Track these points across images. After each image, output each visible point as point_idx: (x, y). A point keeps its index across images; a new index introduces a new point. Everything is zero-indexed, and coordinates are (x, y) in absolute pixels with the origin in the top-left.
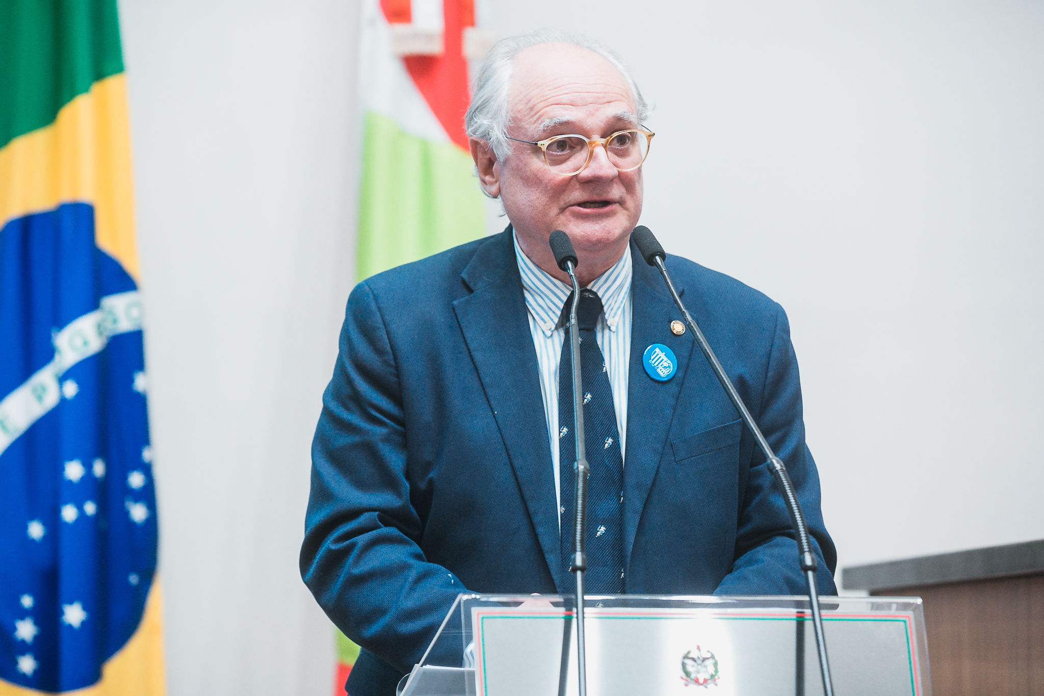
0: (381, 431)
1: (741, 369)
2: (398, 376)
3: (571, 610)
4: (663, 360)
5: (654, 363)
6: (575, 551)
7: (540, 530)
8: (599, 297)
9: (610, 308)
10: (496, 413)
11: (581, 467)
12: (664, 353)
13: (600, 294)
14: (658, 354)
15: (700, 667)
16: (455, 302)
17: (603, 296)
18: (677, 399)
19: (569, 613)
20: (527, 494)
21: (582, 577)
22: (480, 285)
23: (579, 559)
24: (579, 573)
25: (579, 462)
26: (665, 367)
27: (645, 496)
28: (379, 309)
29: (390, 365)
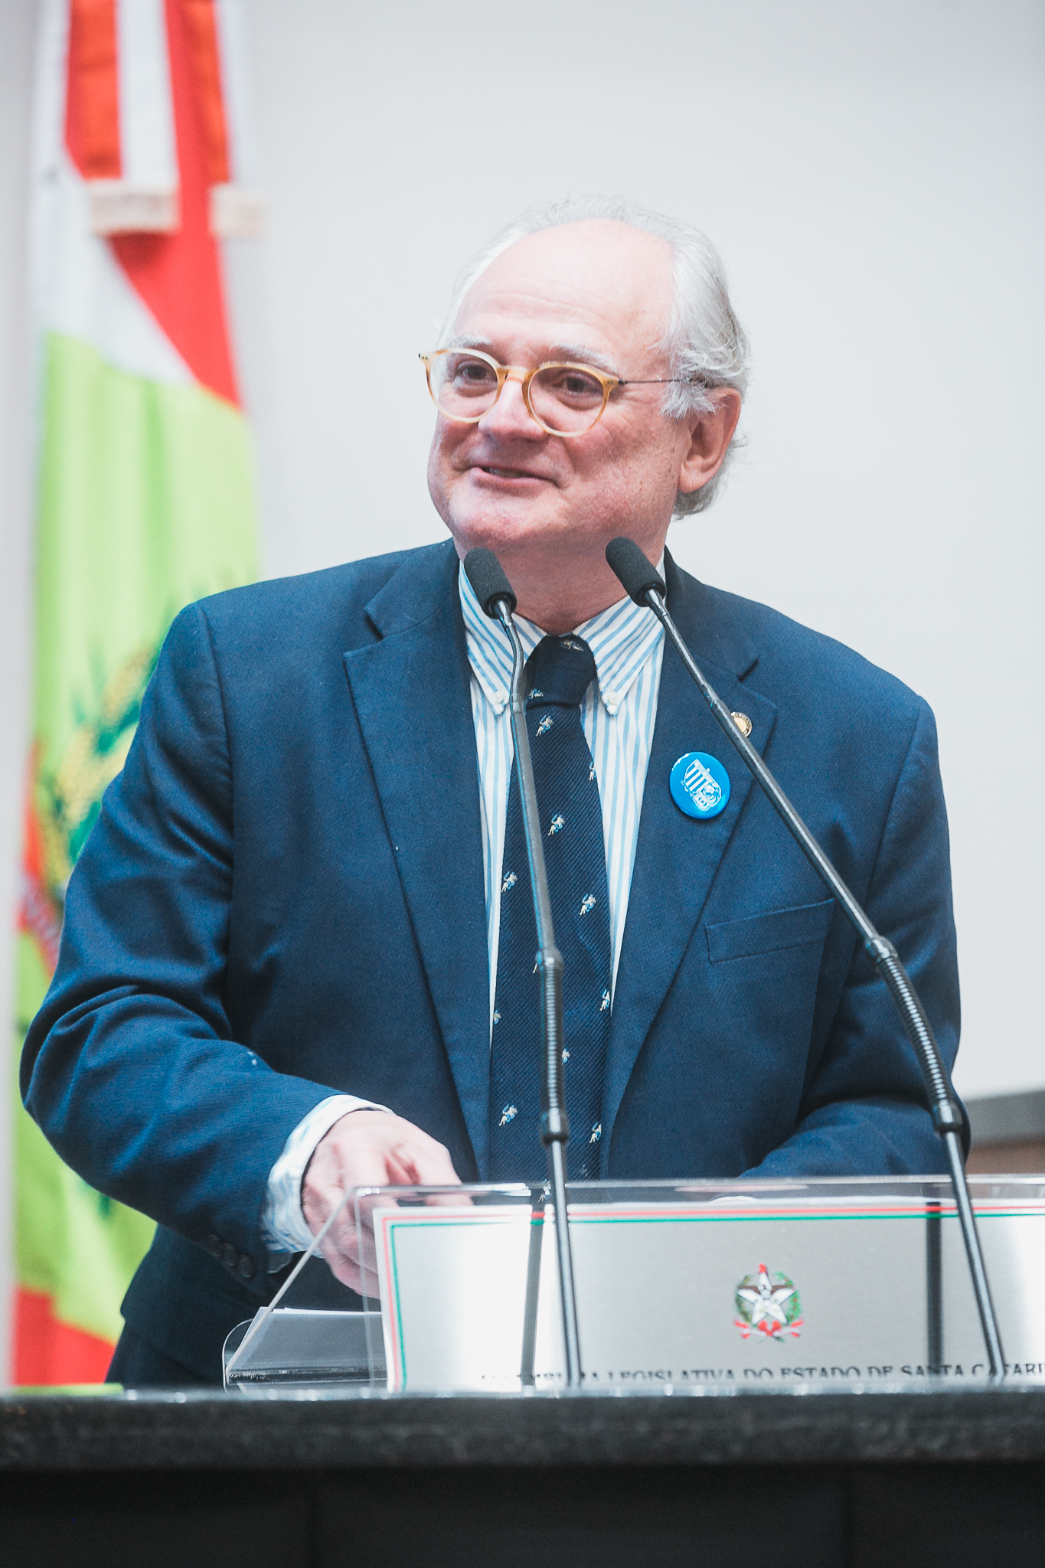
0: (184, 862)
1: (837, 813)
2: (230, 774)
3: (542, 1209)
4: (705, 780)
5: (690, 786)
6: (547, 1107)
7: (455, 1056)
8: (590, 650)
9: (610, 674)
10: (397, 848)
11: (550, 961)
12: (708, 770)
13: (592, 645)
14: (697, 771)
15: (767, 1303)
16: (348, 654)
17: (598, 649)
18: (726, 850)
19: (538, 1214)
20: (438, 993)
21: (562, 1151)
22: (396, 626)
23: (555, 1121)
24: (556, 1146)
25: (546, 952)
26: (707, 794)
27: (651, 1017)
28: (216, 655)
29: (218, 753)
